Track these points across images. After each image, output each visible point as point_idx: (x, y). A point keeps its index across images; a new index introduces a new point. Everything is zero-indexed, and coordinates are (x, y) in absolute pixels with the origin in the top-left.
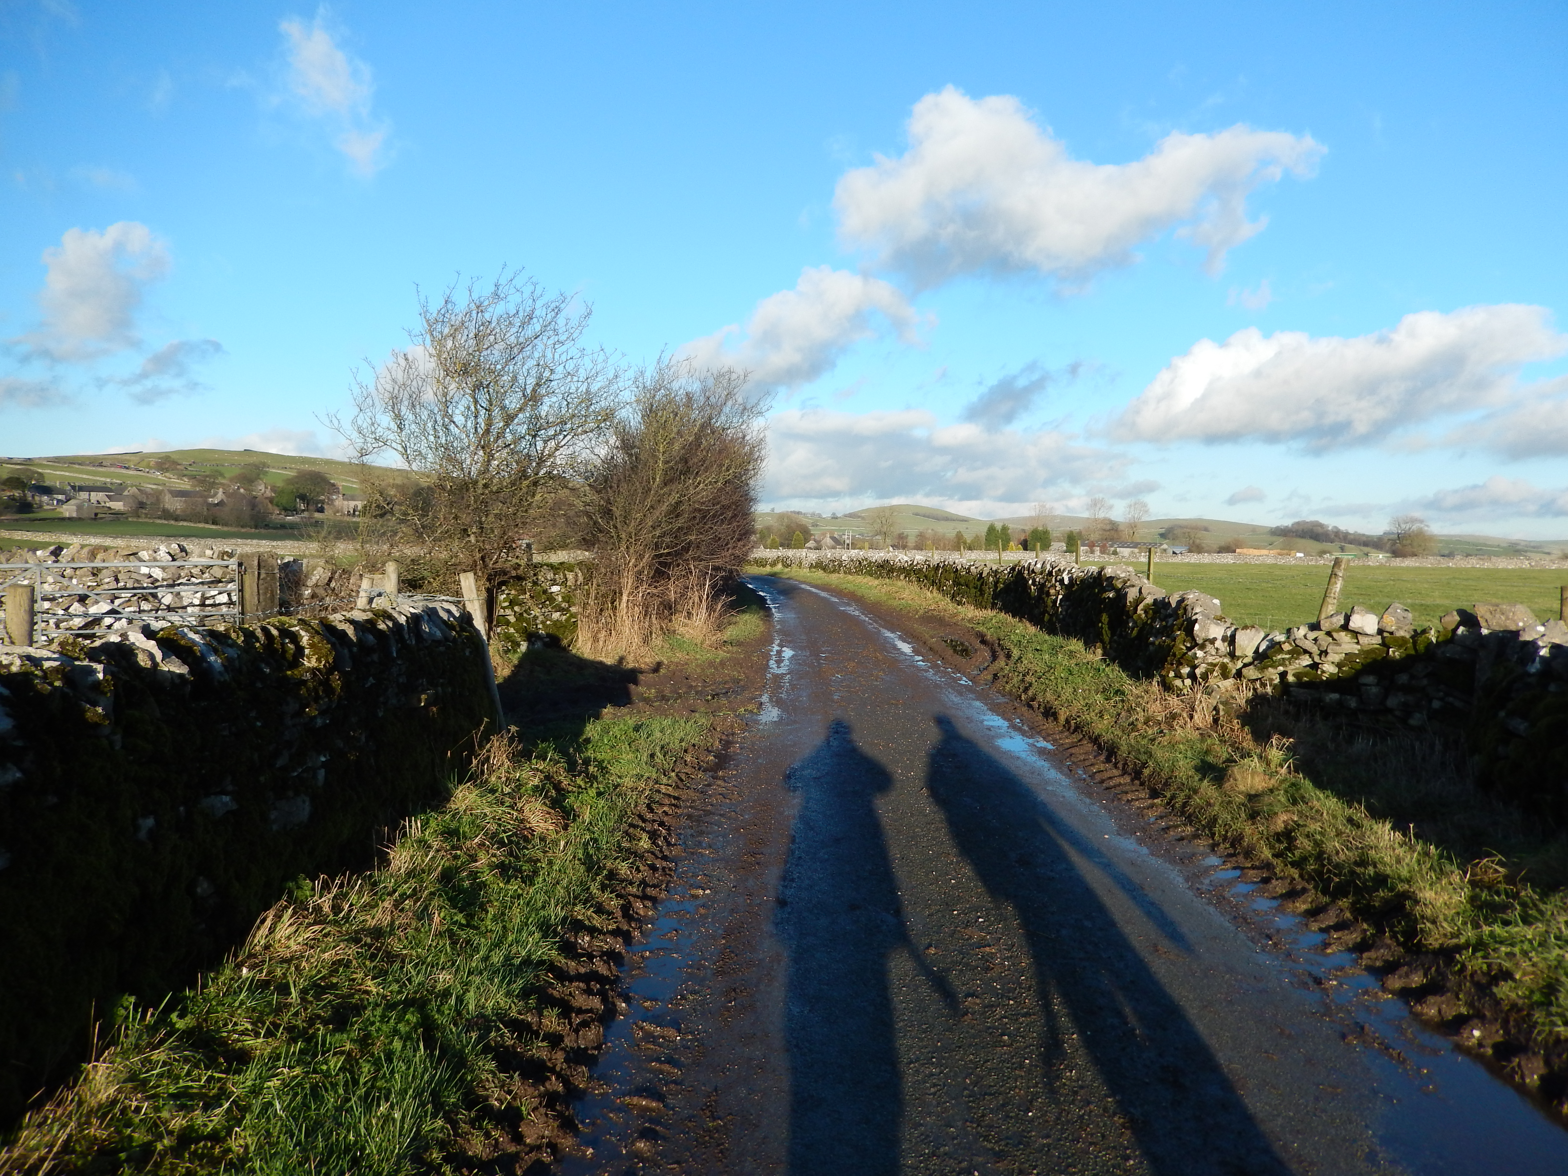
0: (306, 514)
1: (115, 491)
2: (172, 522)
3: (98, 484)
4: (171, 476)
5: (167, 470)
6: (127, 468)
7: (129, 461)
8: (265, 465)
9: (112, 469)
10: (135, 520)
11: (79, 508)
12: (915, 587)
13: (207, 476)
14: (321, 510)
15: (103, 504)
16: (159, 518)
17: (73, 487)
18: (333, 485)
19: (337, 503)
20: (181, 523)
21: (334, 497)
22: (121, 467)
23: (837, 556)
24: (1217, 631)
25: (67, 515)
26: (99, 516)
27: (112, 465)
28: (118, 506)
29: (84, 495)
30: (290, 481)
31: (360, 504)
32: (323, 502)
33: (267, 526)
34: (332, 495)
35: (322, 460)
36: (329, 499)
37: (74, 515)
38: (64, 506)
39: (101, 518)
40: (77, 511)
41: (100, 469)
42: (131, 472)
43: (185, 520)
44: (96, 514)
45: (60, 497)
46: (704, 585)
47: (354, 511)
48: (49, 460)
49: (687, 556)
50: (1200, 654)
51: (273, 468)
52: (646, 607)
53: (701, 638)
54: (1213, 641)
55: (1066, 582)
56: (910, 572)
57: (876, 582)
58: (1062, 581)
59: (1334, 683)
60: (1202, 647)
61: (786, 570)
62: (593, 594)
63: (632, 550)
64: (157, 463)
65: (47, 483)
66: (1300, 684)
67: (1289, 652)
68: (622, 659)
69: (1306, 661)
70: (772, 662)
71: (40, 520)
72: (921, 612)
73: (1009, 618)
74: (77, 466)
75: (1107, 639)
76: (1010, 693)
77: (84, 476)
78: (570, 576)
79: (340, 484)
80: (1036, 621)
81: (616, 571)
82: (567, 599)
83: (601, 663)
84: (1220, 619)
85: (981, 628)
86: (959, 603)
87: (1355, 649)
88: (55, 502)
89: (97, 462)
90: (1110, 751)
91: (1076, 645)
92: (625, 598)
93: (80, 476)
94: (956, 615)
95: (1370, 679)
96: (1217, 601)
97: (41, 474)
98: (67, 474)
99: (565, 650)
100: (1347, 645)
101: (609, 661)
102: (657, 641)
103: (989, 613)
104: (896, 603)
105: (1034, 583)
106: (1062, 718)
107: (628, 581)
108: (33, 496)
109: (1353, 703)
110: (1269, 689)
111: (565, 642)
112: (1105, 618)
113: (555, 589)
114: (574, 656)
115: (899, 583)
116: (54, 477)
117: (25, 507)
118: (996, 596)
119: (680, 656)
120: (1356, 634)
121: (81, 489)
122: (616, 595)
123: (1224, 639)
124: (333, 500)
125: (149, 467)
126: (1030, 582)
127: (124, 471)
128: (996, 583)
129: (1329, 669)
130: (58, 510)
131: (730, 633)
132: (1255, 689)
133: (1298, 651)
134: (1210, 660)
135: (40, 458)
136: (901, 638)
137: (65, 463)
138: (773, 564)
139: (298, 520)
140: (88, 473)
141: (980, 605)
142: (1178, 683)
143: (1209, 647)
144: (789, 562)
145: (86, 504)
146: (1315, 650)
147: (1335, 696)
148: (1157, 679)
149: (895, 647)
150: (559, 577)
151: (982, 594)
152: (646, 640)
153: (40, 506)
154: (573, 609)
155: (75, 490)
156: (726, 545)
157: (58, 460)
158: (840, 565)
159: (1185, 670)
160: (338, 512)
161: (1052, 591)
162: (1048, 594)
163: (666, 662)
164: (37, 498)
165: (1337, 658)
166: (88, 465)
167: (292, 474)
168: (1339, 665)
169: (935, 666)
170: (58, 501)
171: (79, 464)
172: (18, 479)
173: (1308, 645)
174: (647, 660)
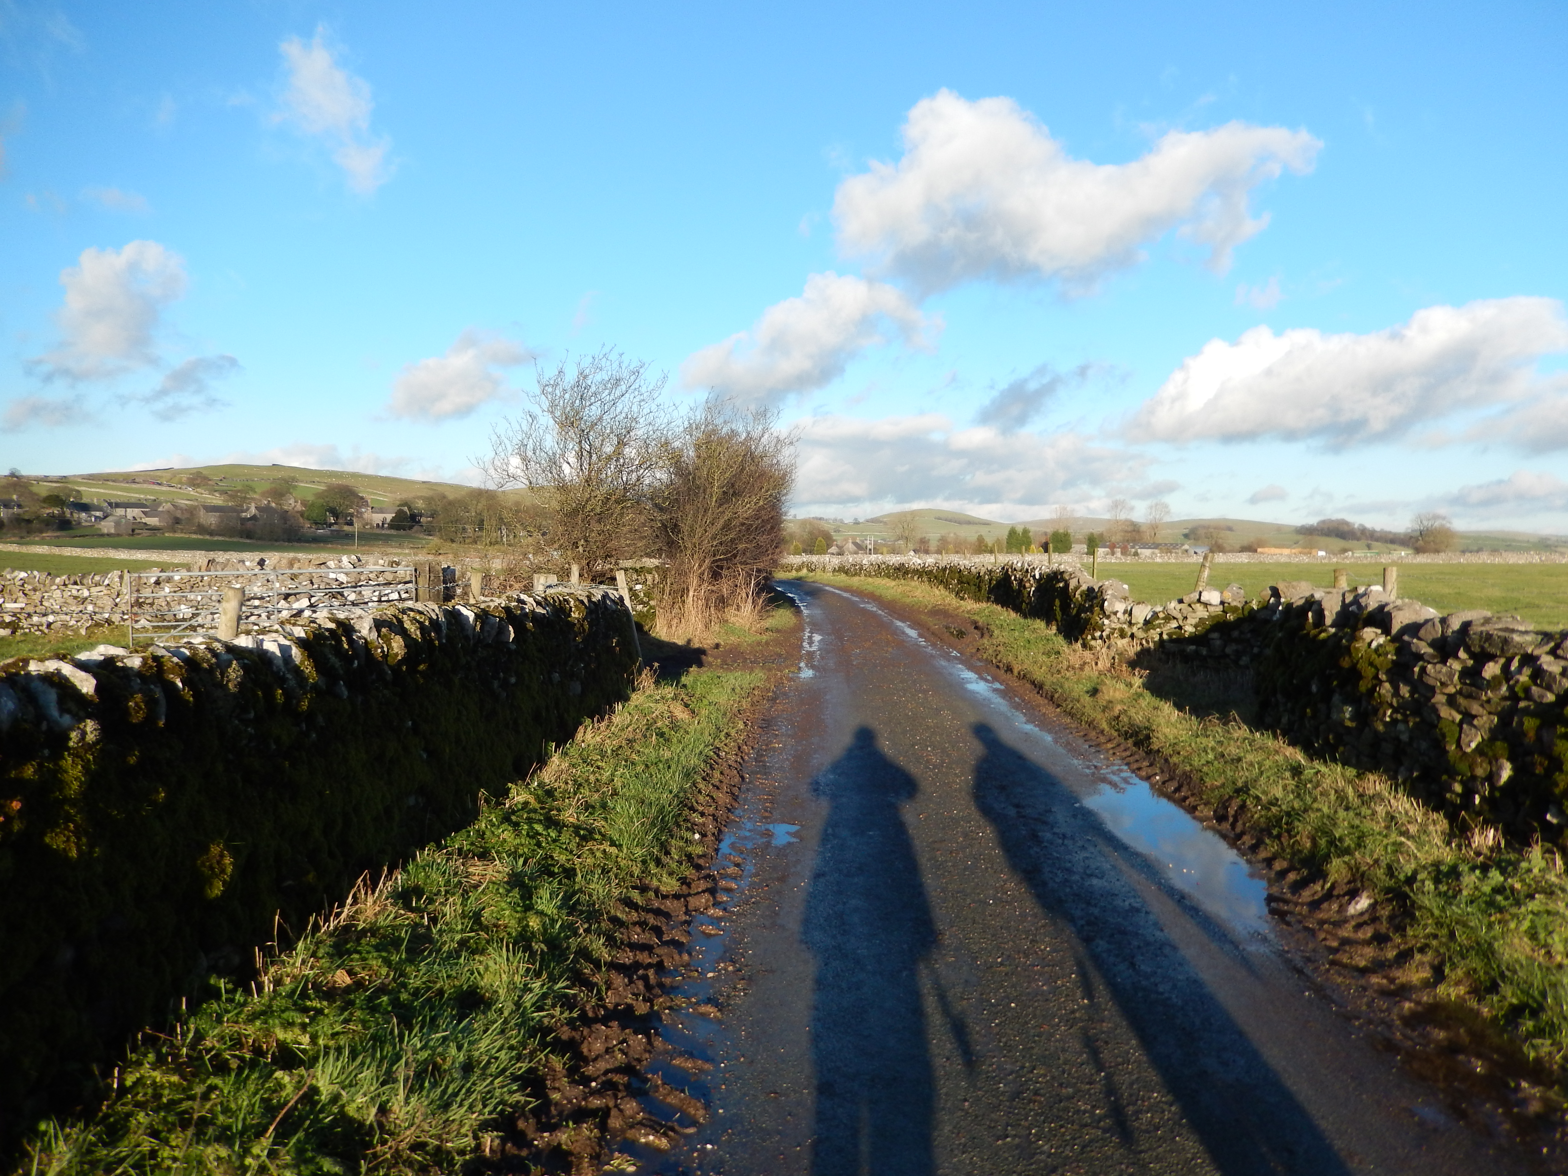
0: (335, 527)
1: (150, 508)
2: (208, 537)
3: (133, 501)
4: (203, 491)
5: (198, 486)
6: (159, 484)
7: (161, 477)
8: (294, 479)
9: (145, 486)
10: (171, 535)
11: (117, 524)
12: (926, 586)
13: (239, 491)
14: (351, 524)
15: (139, 520)
16: (195, 533)
17: (110, 504)
18: (362, 498)
19: (366, 516)
20: (216, 538)
21: (363, 510)
22: (154, 483)
23: (858, 560)
24: (1120, 607)
25: (105, 531)
26: (137, 531)
27: (145, 482)
28: (153, 521)
29: (120, 512)
30: (319, 495)
31: (389, 517)
32: (352, 515)
33: (299, 540)
34: (360, 507)
35: (348, 473)
36: (358, 512)
37: (113, 531)
38: (103, 523)
39: (139, 534)
40: (115, 527)
41: (134, 486)
42: (164, 488)
43: (220, 535)
44: (133, 530)
45: (98, 514)
46: (750, 583)
47: (383, 524)
48: (83, 477)
49: (736, 561)
50: (1106, 622)
51: (302, 482)
52: (707, 600)
53: (747, 626)
54: (1115, 613)
55: (1037, 577)
56: (922, 573)
57: (893, 583)
58: (1034, 576)
59: (1194, 639)
60: (1108, 617)
61: (811, 574)
62: (667, 590)
63: (695, 557)
64: (188, 478)
65: (85, 500)
66: (1171, 640)
67: (1163, 619)
68: (689, 641)
69: (1174, 624)
70: (804, 644)
71: (80, 536)
72: (930, 607)
73: (999, 607)
74: (112, 483)
75: (1059, 618)
76: (987, 659)
77: (119, 493)
78: (649, 577)
79: (369, 497)
80: (1017, 609)
81: (683, 573)
82: (648, 595)
83: (674, 644)
84: (1125, 599)
85: (976, 618)
86: (962, 599)
87: (1205, 615)
88: (93, 519)
89: (131, 479)
90: (1038, 687)
91: (1039, 624)
92: (691, 593)
93: (115, 492)
94: (958, 608)
95: (1215, 635)
96: (1126, 586)
97: (78, 491)
98: (102, 491)
99: (647, 633)
100: (1201, 612)
101: (680, 642)
102: (715, 627)
103: (984, 605)
104: (908, 600)
105: (1015, 579)
106: (1016, 672)
107: (694, 581)
108: (72, 513)
109: (1204, 652)
110: (1151, 645)
111: (646, 628)
112: (1057, 602)
113: (638, 587)
114: (654, 638)
115: (913, 584)
116: (91, 494)
117: (64, 525)
118: (990, 591)
119: (733, 639)
120: (1206, 605)
121: (118, 505)
122: (684, 591)
123: (1125, 612)
124: (362, 513)
125: (181, 483)
126: (1013, 578)
127: (157, 487)
128: (991, 580)
129: (1189, 629)
130: (96, 526)
131: (769, 623)
132: (1141, 644)
133: (1169, 618)
134: (1113, 626)
135: (74, 476)
136: (909, 626)
137: (99, 480)
138: (799, 569)
139: (329, 533)
140: (122, 489)
141: (978, 600)
142: (1093, 643)
143: (1113, 617)
144: (813, 567)
145: (123, 520)
146: (1179, 616)
147: (1193, 647)
148: (1080, 642)
149: (904, 633)
150: (641, 579)
151: (980, 589)
152: (707, 626)
153: (79, 523)
154: (652, 603)
155: (112, 507)
156: (767, 551)
157: (92, 477)
158: (861, 569)
159: (1097, 634)
160: (367, 524)
161: (1027, 585)
162: (1025, 587)
163: (722, 643)
164: (76, 515)
165: (1194, 621)
166: (121, 482)
167: (322, 488)
168: (1196, 626)
169: (934, 645)
170: (96, 517)
171: (114, 481)
172: (57, 497)
173: (1175, 613)
174: (708, 641)
